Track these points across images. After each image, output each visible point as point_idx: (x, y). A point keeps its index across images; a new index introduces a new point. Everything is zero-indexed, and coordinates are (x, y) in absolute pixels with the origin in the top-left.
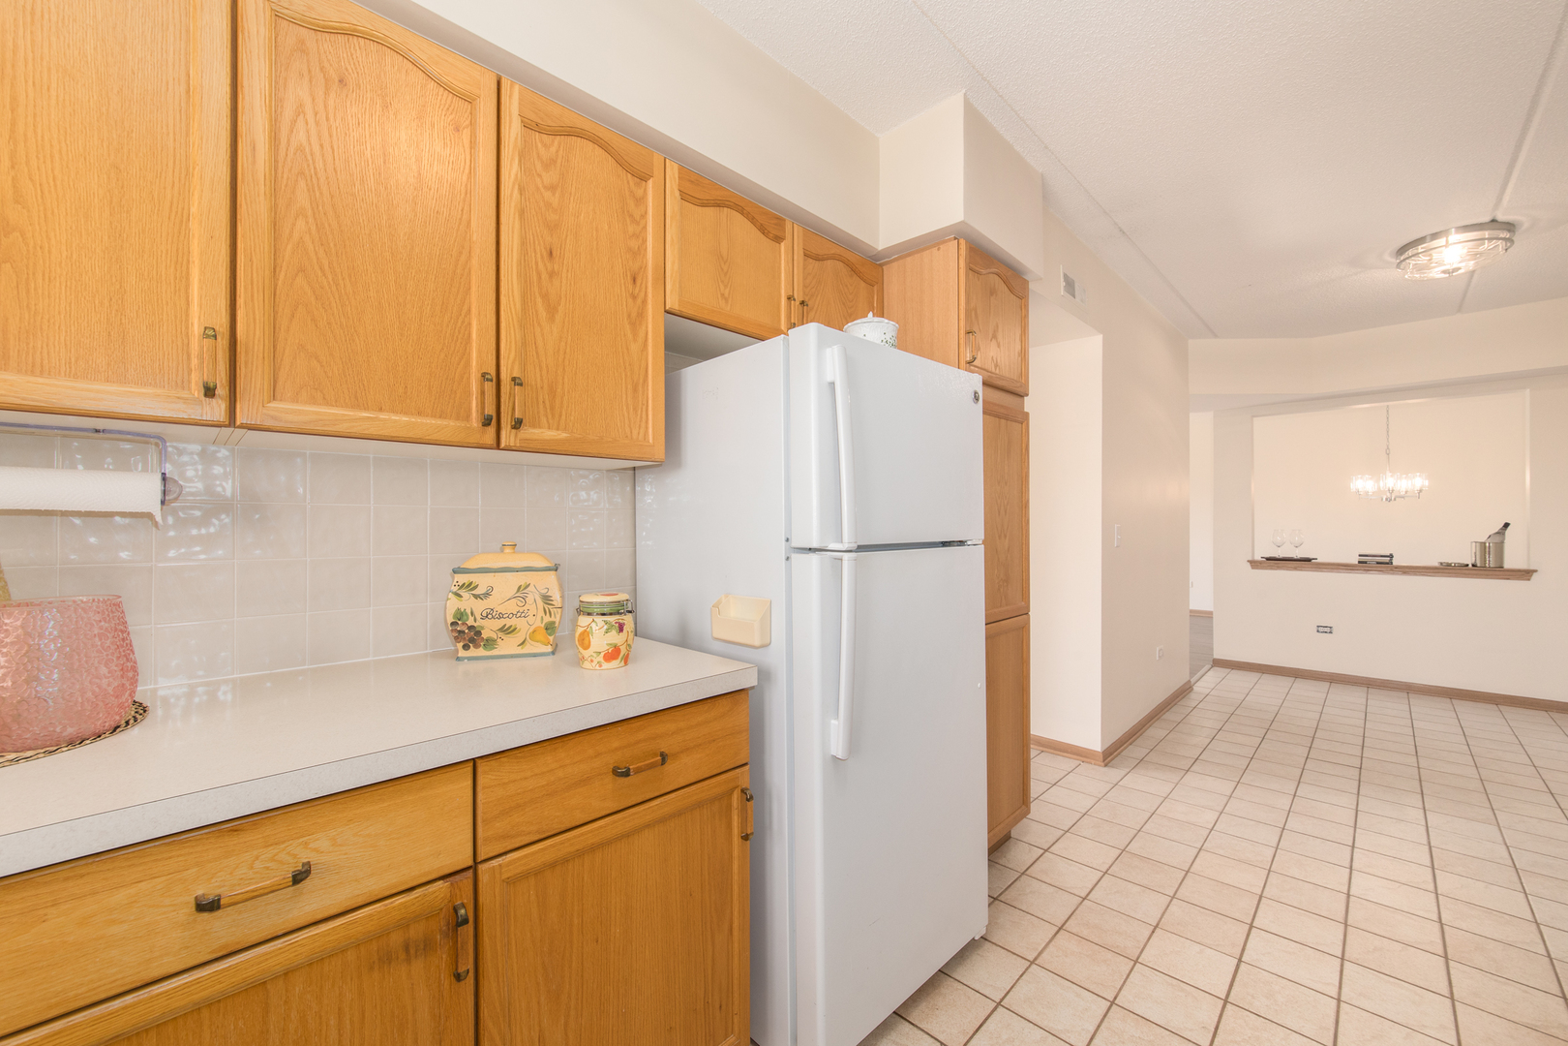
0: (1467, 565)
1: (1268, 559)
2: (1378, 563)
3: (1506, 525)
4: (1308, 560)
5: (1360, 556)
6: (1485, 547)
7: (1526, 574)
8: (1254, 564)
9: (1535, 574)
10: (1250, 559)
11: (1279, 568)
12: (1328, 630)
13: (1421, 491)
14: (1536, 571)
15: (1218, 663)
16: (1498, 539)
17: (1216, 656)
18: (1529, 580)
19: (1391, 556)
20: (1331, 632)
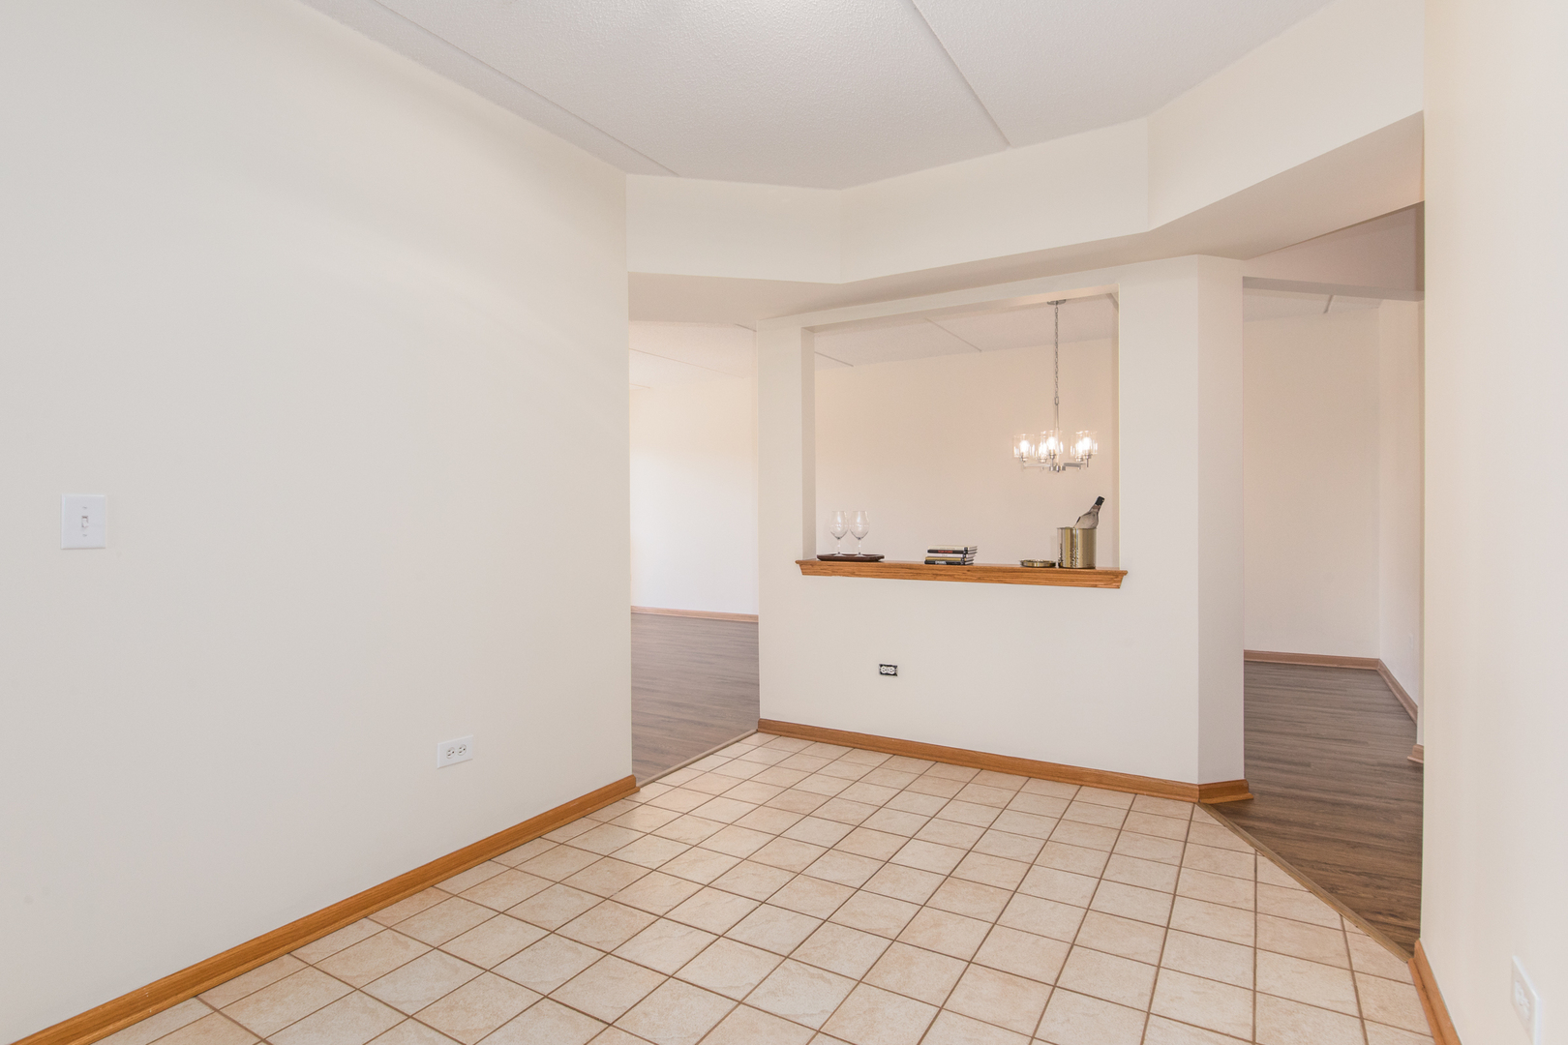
0: (1053, 565)
1: (822, 558)
2: (948, 563)
3: (1100, 501)
4: (875, 559)
5: (930, 551)
6: (1072, 536)
7: (1114, 578)
8: (807, 567)
9: (1125, 578)
10: (801, 559)
11: (834, 573)
12: (891, 670)
13: (1090, 456)
14: (1125, 573)
15: (768, 727)
16: (1087, 524)
17: (764, 715)
18: (1118, 587)
19: (966, 552)
20: (895, 674)
